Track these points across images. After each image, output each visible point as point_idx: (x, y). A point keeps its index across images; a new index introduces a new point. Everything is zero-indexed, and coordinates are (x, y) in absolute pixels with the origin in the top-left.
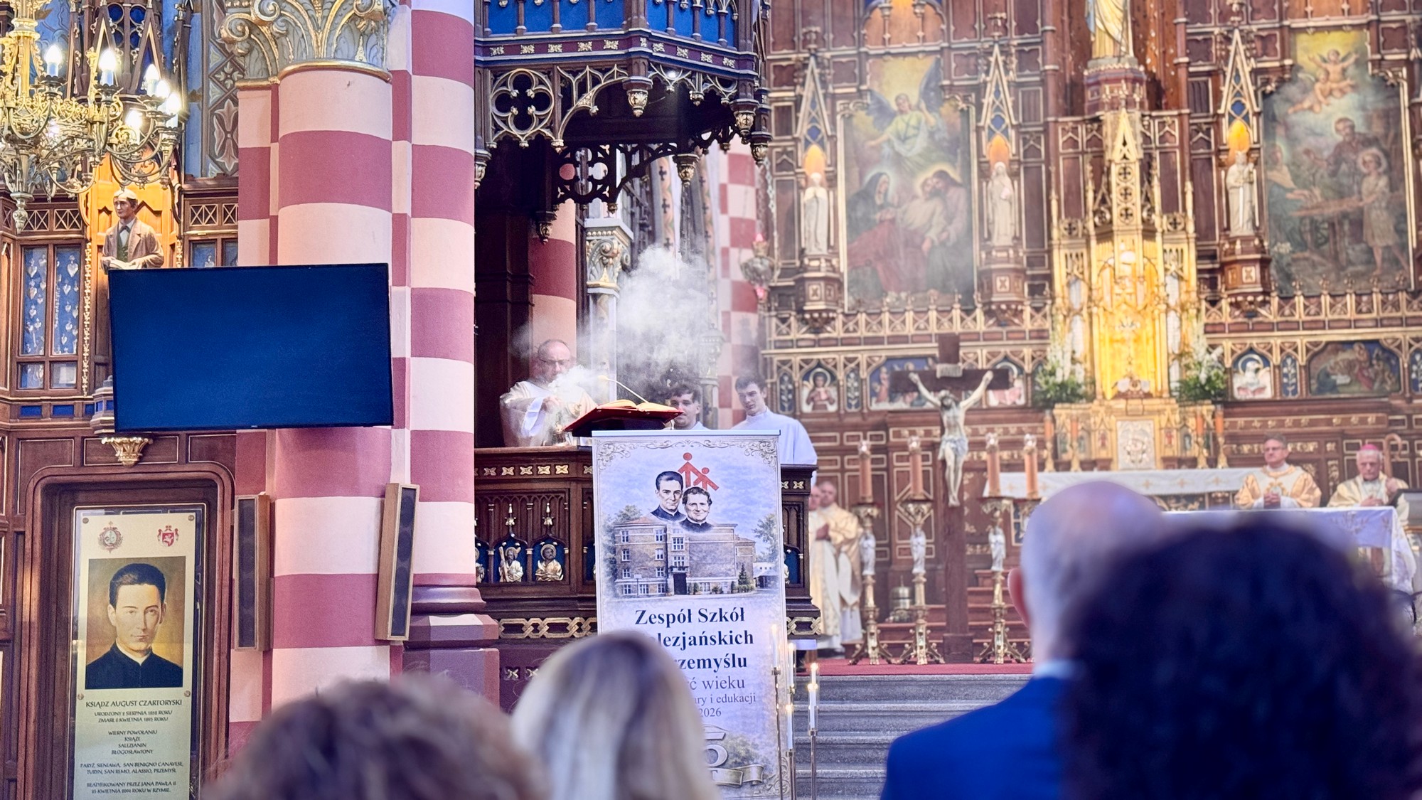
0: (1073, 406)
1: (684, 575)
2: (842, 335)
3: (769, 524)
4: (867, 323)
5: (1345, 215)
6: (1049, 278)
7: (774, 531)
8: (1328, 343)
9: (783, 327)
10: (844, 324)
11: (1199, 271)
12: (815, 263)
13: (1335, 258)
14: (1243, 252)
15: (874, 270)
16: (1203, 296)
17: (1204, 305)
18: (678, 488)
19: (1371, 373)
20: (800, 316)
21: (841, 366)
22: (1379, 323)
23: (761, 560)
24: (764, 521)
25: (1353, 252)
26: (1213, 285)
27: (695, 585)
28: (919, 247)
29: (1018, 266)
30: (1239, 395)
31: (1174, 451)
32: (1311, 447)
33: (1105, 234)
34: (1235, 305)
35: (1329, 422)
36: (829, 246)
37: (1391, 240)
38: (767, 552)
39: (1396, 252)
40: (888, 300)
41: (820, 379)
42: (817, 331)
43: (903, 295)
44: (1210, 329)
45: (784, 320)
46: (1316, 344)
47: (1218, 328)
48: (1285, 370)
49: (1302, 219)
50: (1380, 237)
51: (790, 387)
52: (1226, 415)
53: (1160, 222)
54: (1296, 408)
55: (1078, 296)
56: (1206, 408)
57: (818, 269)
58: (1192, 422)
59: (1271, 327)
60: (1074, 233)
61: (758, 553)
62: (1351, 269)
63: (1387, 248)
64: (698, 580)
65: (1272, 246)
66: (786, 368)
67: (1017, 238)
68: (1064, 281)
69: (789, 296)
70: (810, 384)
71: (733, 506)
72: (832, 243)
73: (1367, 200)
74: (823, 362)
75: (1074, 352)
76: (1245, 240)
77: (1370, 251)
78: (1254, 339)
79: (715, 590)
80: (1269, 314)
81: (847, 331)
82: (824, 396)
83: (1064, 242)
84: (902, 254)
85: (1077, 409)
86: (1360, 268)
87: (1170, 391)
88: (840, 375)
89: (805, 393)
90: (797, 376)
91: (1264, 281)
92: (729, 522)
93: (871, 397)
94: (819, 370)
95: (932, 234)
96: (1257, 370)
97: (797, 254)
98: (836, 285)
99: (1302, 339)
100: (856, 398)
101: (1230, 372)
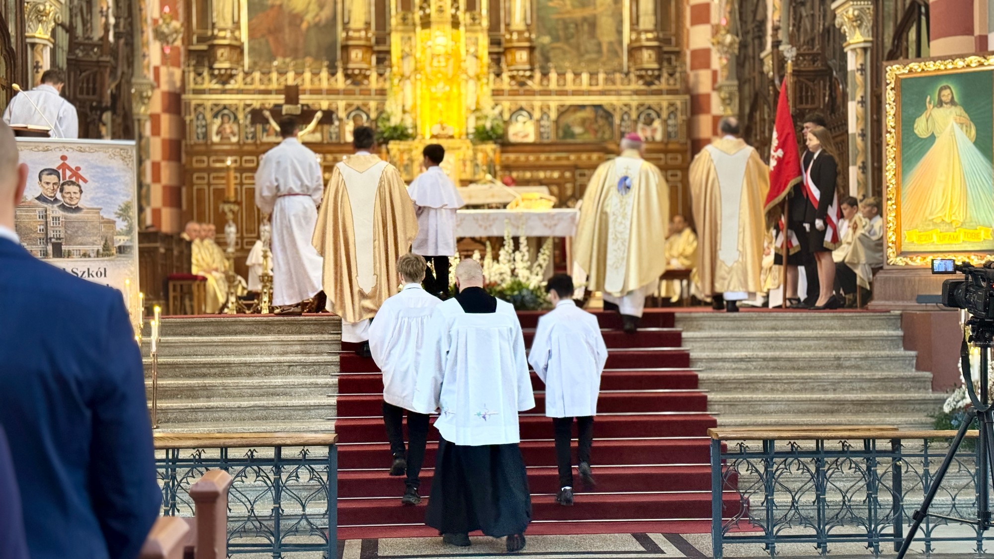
0: (403, 143)
2: (243, 87)
3: (126, 209)
4: (261, 80)
5: (585, 19)
6: (388, 52)
7: (131, 214)
8: (571, 106)
9: (199, 79)
10: (244, 79)
11: (490, 53)
12: (222, 34)
13: (578, 48)
14: (519, 41)
15: (267, 41)
16: (492, 70)
17: (492, 76)
18: (56, 180)
19: (595, 126)
20: (211, 72)
21: (241, 109)
22: (603, 93)
23: (119, 234)
24: (123, 206)
25: (590, 45)
26: (497, 62)
27: (69, 251)
28: (299, 26)
29: (368, 44)
30: (512, 138)
31: (467, 176)
32: (556, 175)
33: (426, 23)
34: (512, 78)
35: (568, 159)
36: (234, 23)
37: (613, 38)
38: (125, 228)
39: (617, 46)
40: (275, 63)
41: (226, 119)
42: (225, 83)
43: (288, 60)
44: (496, 93)
45: (200, 74)
46: (562, 106)
47: (501, 93)
48: (543, 123)
49: (558, 20)
50: (606, 35)
51: (204, 123)
52: (503, 152)
53: (464, 17)
54: (548, 148)
55: (408, 66)
56: (490, 148)
57: (224, 38)
58: (480, 156)
59: (533, 93)
60: (406, 21)
61: (118, 229)
62: (587, 57)
63: (611, 43)
64: (71, 248)
65: (538, 37)
66: (201, 109)
67: (368, 24)
68: (400, 54)
69: (203, 57)
70: (218, 121)
71: (99, 195)
72: (236, 19)
73: (600, 10)
74: (227, 107)
75: (403, 106)
76: (520, 33)
77: (599, 45)
78: (523, 101)
79: (85, 255)
80: (534, 84)
81: (246, 84)
82: (228, 131)
83: (400, 28)
84: (287, 30)
85: (404, 145)
86: (594, 56)
87: (467, 134)
88: (241, 116)
89: (215, 128)
90: (209, 115)
91: (531, 62)
92: (96, 206)
93: (263, 132)
94: (226, 112)
95: (309, 17)
96: (525, 123)
97: (210, 26)
98: (238, 51)
99: (554, 102)
100: (252, 133)
101: (507, 123)
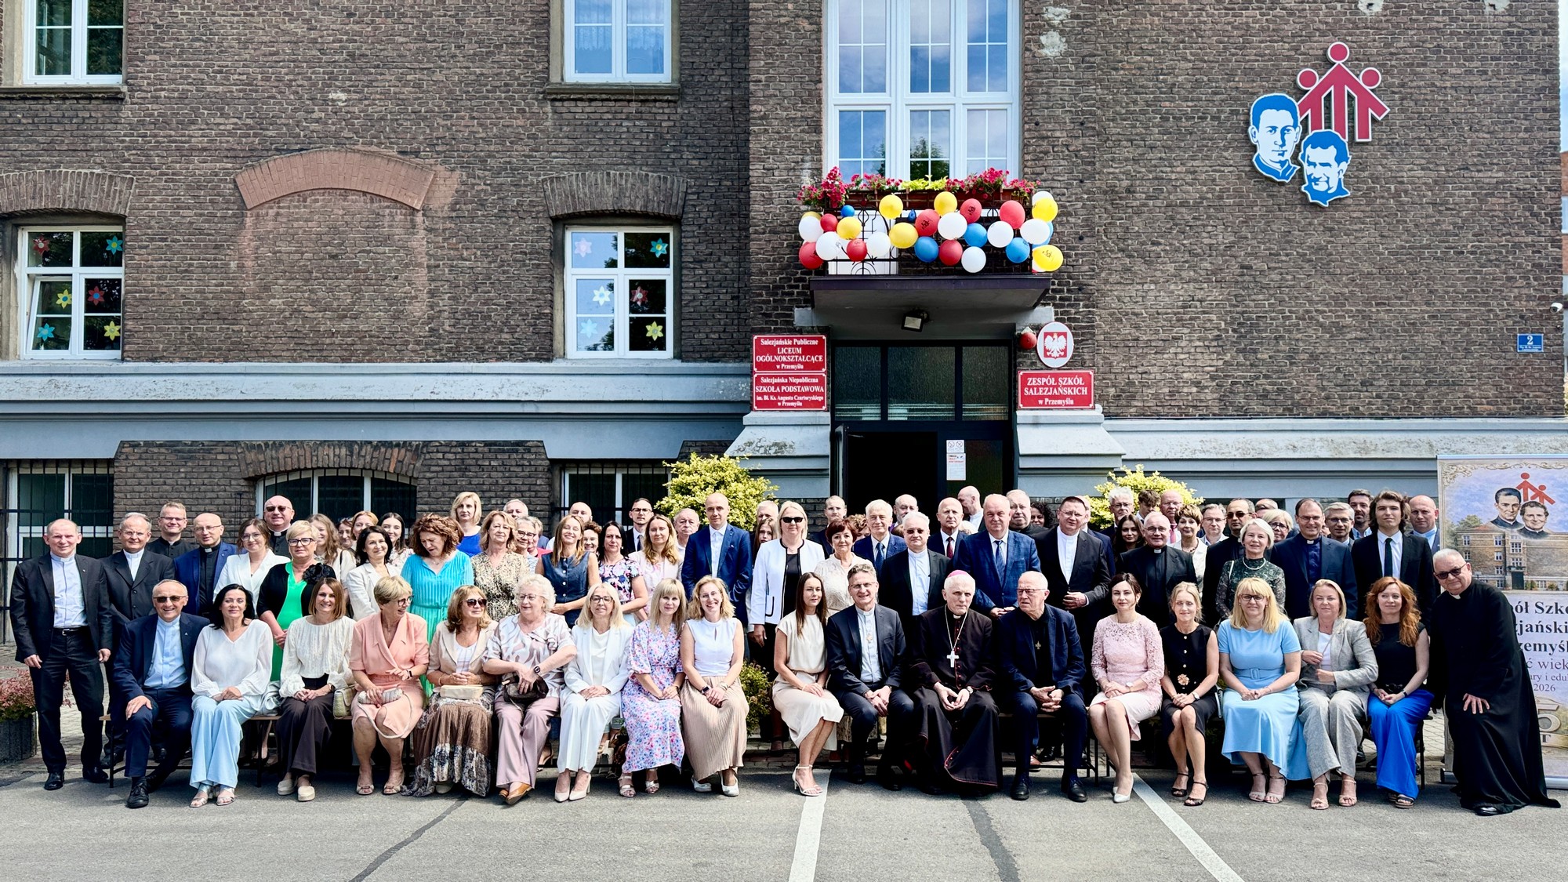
1: (1522, 574)
